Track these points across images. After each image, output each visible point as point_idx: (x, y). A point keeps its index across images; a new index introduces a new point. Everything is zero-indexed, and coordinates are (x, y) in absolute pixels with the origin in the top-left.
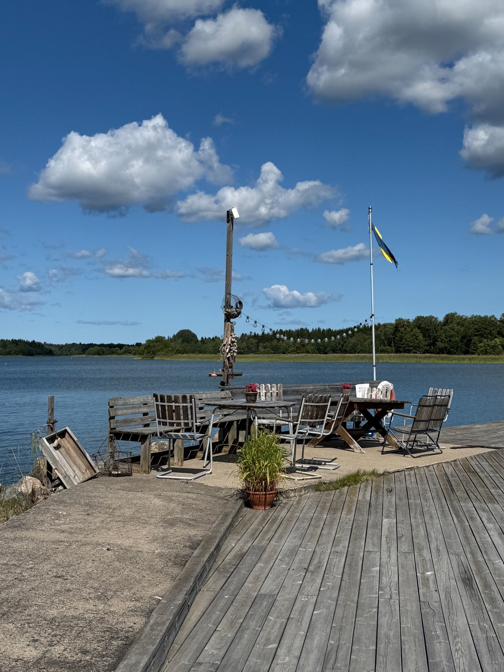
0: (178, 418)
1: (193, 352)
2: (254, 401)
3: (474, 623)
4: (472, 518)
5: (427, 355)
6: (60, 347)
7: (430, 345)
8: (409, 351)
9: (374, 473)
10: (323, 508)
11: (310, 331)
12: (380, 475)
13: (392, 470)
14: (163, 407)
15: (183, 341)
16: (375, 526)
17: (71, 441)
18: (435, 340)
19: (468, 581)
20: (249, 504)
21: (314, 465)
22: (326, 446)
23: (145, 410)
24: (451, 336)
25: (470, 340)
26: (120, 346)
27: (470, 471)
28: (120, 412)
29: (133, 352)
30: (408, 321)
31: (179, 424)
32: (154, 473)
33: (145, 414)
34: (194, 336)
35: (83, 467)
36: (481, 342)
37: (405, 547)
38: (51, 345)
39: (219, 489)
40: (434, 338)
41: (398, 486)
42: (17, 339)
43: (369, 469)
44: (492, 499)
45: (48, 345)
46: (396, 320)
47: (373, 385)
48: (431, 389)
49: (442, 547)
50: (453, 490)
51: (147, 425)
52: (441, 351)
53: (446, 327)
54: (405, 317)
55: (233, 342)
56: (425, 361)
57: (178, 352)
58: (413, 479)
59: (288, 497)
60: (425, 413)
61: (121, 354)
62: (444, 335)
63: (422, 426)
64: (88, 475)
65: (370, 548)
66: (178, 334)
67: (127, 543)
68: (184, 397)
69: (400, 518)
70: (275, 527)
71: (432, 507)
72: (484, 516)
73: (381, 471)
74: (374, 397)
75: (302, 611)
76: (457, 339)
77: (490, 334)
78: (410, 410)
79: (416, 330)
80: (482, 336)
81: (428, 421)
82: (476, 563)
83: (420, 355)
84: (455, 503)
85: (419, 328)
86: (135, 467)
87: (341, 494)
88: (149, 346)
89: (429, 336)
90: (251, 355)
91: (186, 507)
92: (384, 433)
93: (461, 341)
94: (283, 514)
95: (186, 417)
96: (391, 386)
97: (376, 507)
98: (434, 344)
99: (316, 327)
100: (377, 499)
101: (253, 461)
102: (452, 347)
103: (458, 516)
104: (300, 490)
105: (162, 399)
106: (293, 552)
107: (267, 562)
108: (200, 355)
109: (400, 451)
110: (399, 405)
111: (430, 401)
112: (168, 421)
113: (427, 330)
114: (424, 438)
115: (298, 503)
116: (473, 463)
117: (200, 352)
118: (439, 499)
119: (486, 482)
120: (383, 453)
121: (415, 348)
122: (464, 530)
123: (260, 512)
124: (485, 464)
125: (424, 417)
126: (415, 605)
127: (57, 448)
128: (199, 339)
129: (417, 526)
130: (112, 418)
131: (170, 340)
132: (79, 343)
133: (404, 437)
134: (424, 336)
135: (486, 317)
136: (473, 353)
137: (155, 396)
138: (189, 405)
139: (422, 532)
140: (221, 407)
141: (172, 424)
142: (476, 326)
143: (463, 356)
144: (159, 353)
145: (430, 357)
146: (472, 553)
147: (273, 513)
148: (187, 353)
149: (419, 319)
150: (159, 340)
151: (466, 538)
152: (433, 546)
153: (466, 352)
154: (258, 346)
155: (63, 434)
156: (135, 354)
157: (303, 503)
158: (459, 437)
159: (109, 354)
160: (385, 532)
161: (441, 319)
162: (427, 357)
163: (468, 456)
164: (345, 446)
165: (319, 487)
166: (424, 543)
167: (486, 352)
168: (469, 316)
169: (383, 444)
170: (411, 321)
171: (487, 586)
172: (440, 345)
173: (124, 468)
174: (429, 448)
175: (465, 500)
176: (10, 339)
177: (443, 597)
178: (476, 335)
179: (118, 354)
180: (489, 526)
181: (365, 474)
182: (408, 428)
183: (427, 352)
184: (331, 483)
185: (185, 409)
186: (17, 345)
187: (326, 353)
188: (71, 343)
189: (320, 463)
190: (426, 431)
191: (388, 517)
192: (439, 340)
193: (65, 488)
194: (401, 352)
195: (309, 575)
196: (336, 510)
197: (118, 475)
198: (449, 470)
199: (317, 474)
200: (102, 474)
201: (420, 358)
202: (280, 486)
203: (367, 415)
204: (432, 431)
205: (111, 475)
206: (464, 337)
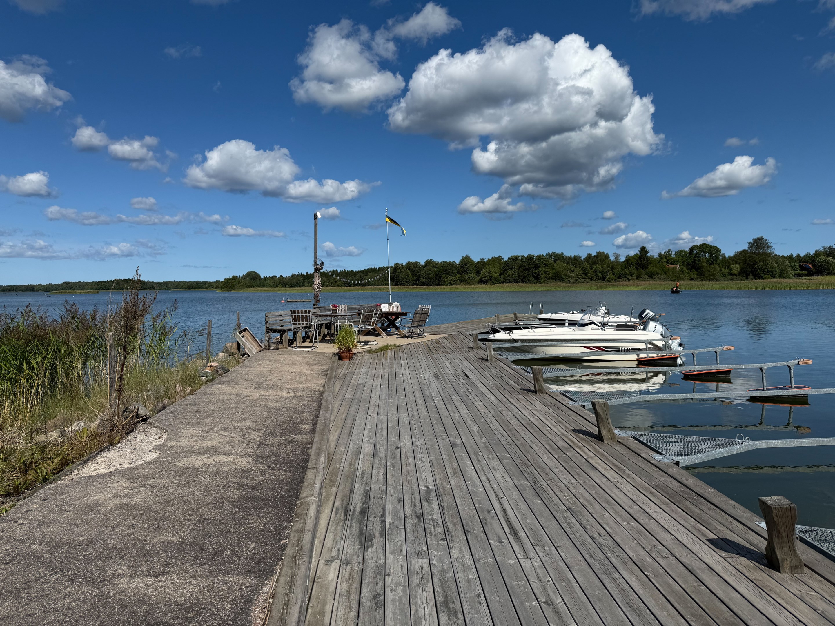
0: (303, 321)
1: (259, 287)
2: (336, 313)
3: (438, 386)
4: (439, 359)
5: (415, 286)
6: (159, 284)
7: (416, 280)
8: (403, 284)
9: (394, 345)
10: (374, 359)
11: (339, 271)
12: (397, 346)
13: (402, 344)
14: (295, 316)
15: (250, 279)
16: (398, 363)
17: (249, 334)
18: (419, 277)
19: (436, 376)
20: (340, 358)
21: (366, 343)
22: (368, 336)
23: (281, 318)
24: (429, 274)
25: (440, 277)
26: (205, 283)
27: (438, 343)
28: (270, 319)
29: (215, 287)
30: (402, 265)
31: (303, 324)
32: (289, 348)
33: (281, 320)
34: (259, 276)
35: (256, 346)
36: (447, 278)
37: (412, 369)
38: (153, 282)
39: (325, 353)
40: (419, 275)
41: (406, 350)
42: (127, 278)
43: (393, 344)
44: (448, 353)
45: (150, 282)
46: (395, 264)
47: (390, 305)
48: (420, 306)
49: (427, 368)
50: (431, 351)
51: (282, 326)
52: (423, 284)
53: (426, 269)
54: (400, 262)
55: (319, 283)
56: (414, 290)
57: (248, 286)
58: (413, 347)
59: (357, 356)
60: (418, 317)
61: (206, 288)
62: (424, 274)
63: (416, 324)
64: (258, 349)
65: (397, 370)
66: (246, 274)
67: (298, 370)
68: (306, 311)
69: (408, 360)
70: (355, 366)
71: (422, 356)
72: (444, 359)
73: (398, 345)
74: (391, 310)
75: (376, 386)
76: (433, 276)
77: (453, 273)
78: (410, 316)
79: (407, 270)
80: (447, 274)
81: (419, 321)
82: (440, 372)
83: (410, 287)
84: (432, 355)
85: (409, 269)
86: (280, 346)
87: (381, 354)
88: (228, 283)
89: (416, 274)
90: (299, 288)
91: (314, 360)
92: (397, 328)
93: (436, 278)
94: (357, 361)
95: (307, 321)
96: (399, 304)
97: (398, 358)
98: (418, 280)
99: (342, 269)
100: (397, 355)
101: (343, 338)
102: (430, 282)
103: (433, 359)
104: (362, 353)
105: (295, 312)
106: (367, 373)
107: (357, 375)
108: (264, 289)
109: (405, 337)
110: (405, 314)
111: (420, 311)
112: (297, 322)
113: (414, 271)
114: (417, 331)
115: (363, 358)
116: (440, 340)
117: (264, 287)
118: (425, 354)
119: (445, 347)
120: (397, 338)
121: (407, 282)
122: (435, 363)
123: (347, 361)
124: (445, 340)
125: (417, 319)
126: (417, 383)
127: (243, 337)
128: (262, 277)
129: (416, 363)
130: (267, 322)
131: (241, 278)
132: (173, 281)
133: (407, 330)
134: (412, 275)
135: (450, 262)
136: (442, 285)
137: (291, 311)
138: (308, 315)
139: (418, 364)
140: (320, 316)
141: (299, 324)
142: (444, 268)
143: (437, 287)
144: (235, 287)
145: (417, 288)
146: (438, 369)
147: (352, 362)
148: (254, 287)
149: (409, 263)
150: (235, 278)
151: (436, 365)
152: (423, 368)
153: (438, 285)
154: (304, 282)
155: (244, 330)
156: (216, 288)
157: (365, 358)
158: (434, 330)
159: (196, 288)
160: (403, 365)
161: (423, 263)
162: (414, 288)
163: (438, 338)
164: (379, 335)
165: (370, 351)
166: (419, 367)
167: (450, 284)
168: (440, 261)
169: (396, 334)
170: (404, 265)
171: (443, 377)
172: (422, 280)
173: (275, 346)
174: (419, 335)
175: (436, 354)
176: (122, 278)
177: (427, 381)
178: (444, 274)
179: (203, 288)
180: (445, 361)
181: (390, 346)
182: (409, 325)
183: (414, 284)
184: (375, 350)
185: (306, 317)
186: (127, 282)
187: (350, 286)
188: (167, 281)
189: (368, 342)
190: (418, 326)
191: (403, 360)
192: (422, 277)
193: (249, 356)
194: (398, 285)
195: (375, 379)
196: (380, 359)
197: (273, 349)
198: (429, 344)
199: (368, 346)
200: (265, 349)
201: (411, 288)
202: (355, 351)
203: (388, 319)
204: (421, 326)
205: (269, 349)
206: (437, 275)
